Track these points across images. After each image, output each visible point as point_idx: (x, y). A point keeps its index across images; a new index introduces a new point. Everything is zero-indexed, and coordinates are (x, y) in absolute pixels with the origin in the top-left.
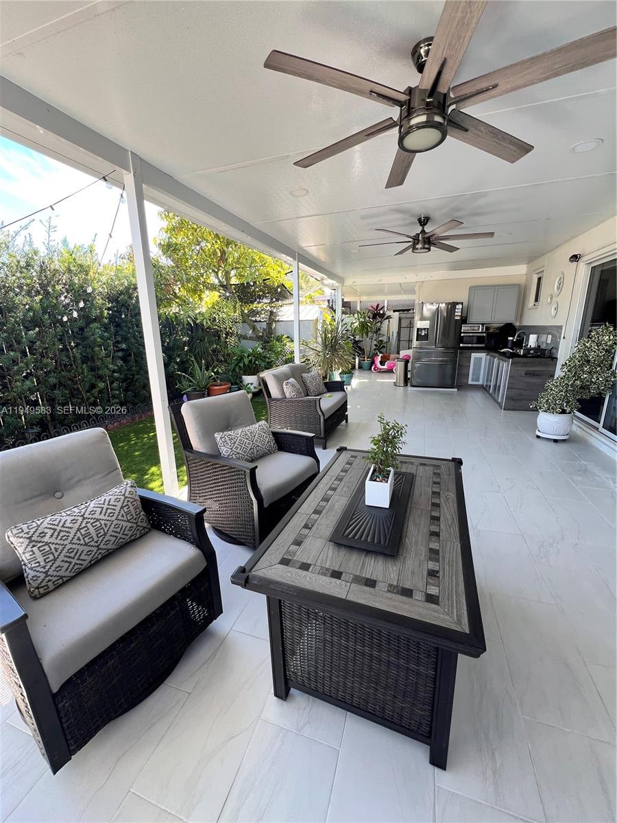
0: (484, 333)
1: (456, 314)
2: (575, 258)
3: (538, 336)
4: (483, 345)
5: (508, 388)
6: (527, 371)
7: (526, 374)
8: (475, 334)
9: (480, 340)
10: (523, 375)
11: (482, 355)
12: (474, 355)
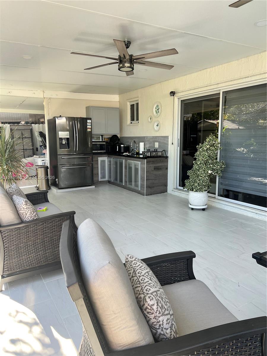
0: (104, 142)
1: (88, 127)
2: (173, 93)
3: (144, 143)
4: (105, 151)
5: (146, 180)
6: (155, 167)
7: (154, 169)
8: (98, 143)
9: (101, 147)
10: (153, 170)
11: (105, 159)
12: (100, 159)
